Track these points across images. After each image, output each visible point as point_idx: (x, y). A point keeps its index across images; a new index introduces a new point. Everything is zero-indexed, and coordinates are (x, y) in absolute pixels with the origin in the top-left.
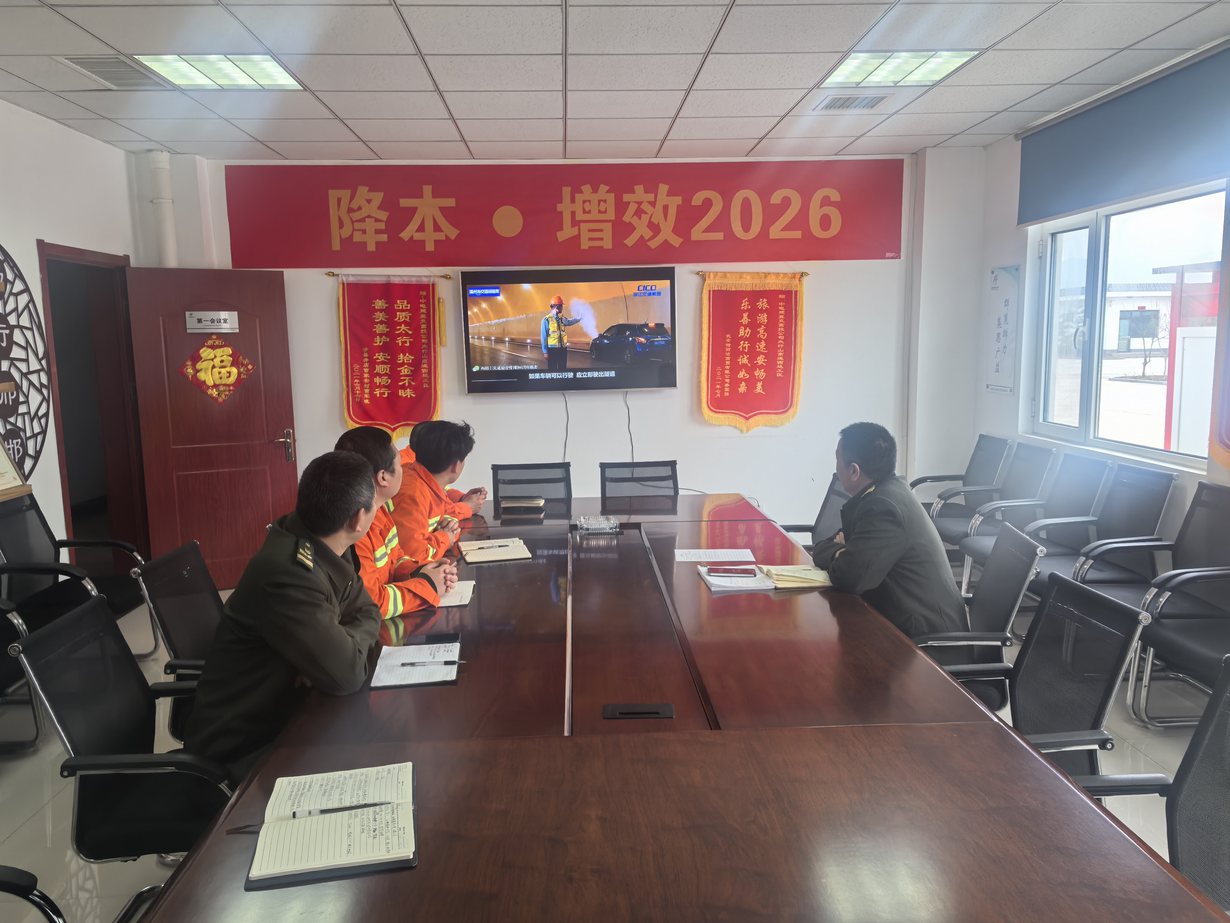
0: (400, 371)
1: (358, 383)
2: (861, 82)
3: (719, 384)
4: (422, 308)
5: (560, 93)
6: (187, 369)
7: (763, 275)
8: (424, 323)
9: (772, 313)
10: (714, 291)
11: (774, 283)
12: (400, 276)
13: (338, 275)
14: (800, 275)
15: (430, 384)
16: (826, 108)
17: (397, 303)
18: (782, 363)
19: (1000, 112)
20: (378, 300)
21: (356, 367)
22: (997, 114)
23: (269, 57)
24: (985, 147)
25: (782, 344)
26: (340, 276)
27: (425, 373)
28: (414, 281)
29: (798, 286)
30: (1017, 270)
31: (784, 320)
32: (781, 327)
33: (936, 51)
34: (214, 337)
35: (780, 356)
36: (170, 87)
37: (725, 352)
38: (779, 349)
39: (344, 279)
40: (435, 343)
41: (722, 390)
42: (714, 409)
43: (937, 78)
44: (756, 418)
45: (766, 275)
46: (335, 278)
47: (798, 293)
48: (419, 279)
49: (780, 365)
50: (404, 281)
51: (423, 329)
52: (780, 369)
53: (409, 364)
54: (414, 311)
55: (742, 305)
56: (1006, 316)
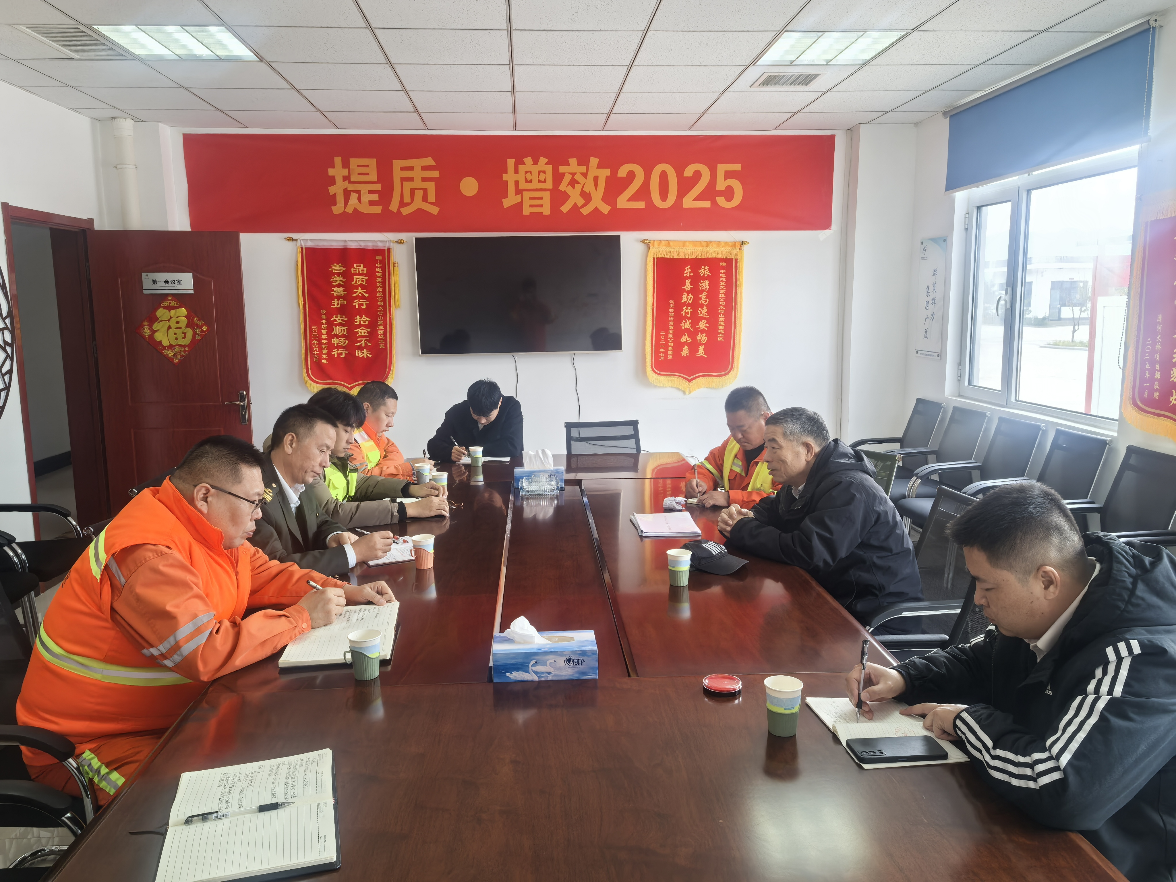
0: (357, 333)
1: (317, 344)
2: (795, 60)
3: (662, 348)
4: (378, 272)
5: (508, 67)
6: (144, 329)
7: (705, 244)
8: (380, 287)
9: (713, 279)
10: (657, 258)
11: (715, 251)
12: (356, 241)
13: (296, 240)
14: (740, 244)
15: (386, 345)
16: (763, 84)
17: (354, 268)
18: (723, 328)
19: (928, 91)
20: (335, 264)
21: (315, 328)
22: (925, 93)
23: (223, 28)
24: (916, 124)
25: (723, 309)
26: (299, 240)
27: (381, 335)
28: (370, 246)
29: (738, 254)
30: (945, 241)
31: (725, 286)
32: (722, 294)
33: (866, 31)
34: (170, 298)
35: (721, 321)
36: (130, 57)
37: (669, 317)
38: (720, 314)
39: (303, 244)
40: (390, 306)
41: (666, 353)
42: (658, 372)
43: (868, 57)
44: (698, 380)
45: (708, 243)
46: (295, 242)
47: (738, 261)
48: (375, 244)
49: (720, 329)
50: (361, 246)
51: (379, 292)
52: (721, 333)
53: (365, 326)
54: (371, 275)
55: (685, 272)
56: (934, 285)
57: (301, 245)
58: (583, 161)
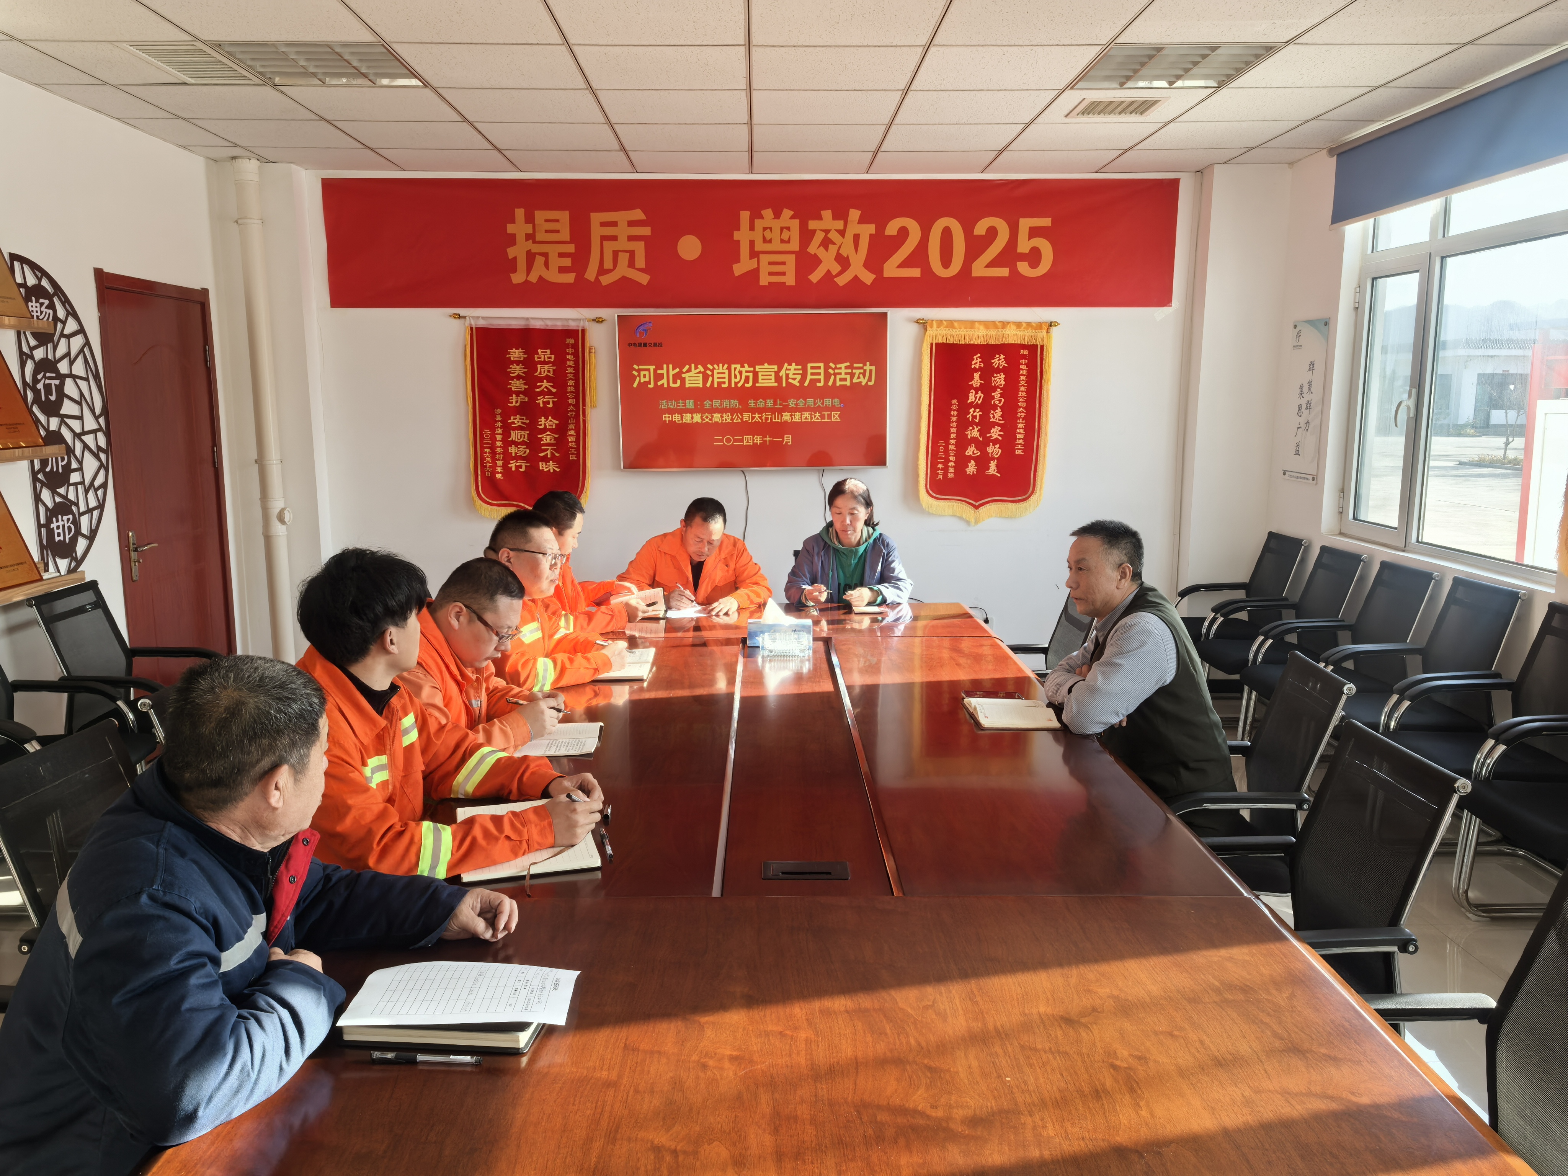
0: (541, 439)
1: (489, 453)
3: (941, 463)
4: (569, 360)
5: (744, 93)
7: (1000, 325)
8: (571, 379)
9: (1011, 373)
10: (936, 344)
11: (1014, 335)
12: (542, 319)
13: (465, 317)
14: (1047, 325)
15: (578, 456)
16: (1083, 114)
17: (538, 354)
18: (1022, 436)
19: (1308, 121)
20: (514, 349)
21: (487, 432)
22: (1305, 123)
24: (1291, 164)
25: (1023, 412)
26: (467, 318)
27: (571, 442)
28: (559, 325)
29: (1045, 339)
30: (1326, 324)
31: (1027, 382)
32: (1022, 391)
35: (1020, 428)
36: (259, 82)
37: (949, 421)
38: (1019, 418)
39: (473, 323)
40: (584, 405)
41: (946, 470)
42: (934, 494)
44: (988, 506)
45: (1005, 324)
46: (462, 320)
47: (1045, 348)
48: (565, 323)
49: (1019, 439)
50: (547, 326)
51: (570, 386)
52: (1019, 444)
53: (551, 430)
54: (560, 363)
55: (973, 363)
56: (1310, 383)
57: (471, 324)
58: (841, 215)
